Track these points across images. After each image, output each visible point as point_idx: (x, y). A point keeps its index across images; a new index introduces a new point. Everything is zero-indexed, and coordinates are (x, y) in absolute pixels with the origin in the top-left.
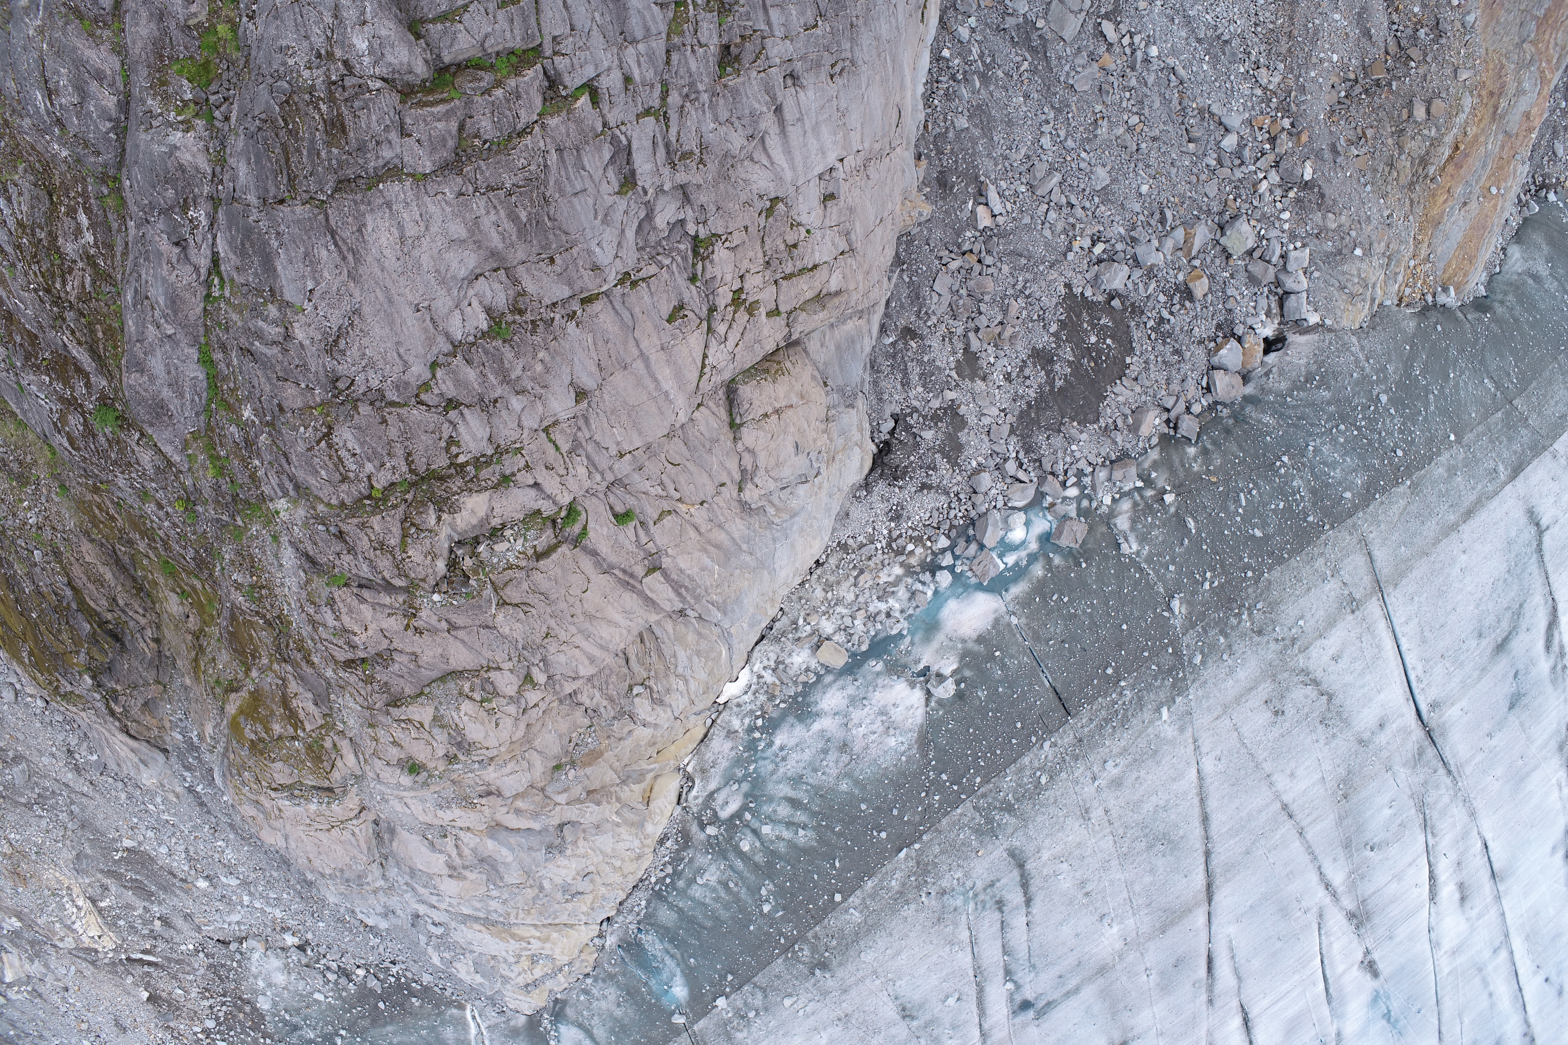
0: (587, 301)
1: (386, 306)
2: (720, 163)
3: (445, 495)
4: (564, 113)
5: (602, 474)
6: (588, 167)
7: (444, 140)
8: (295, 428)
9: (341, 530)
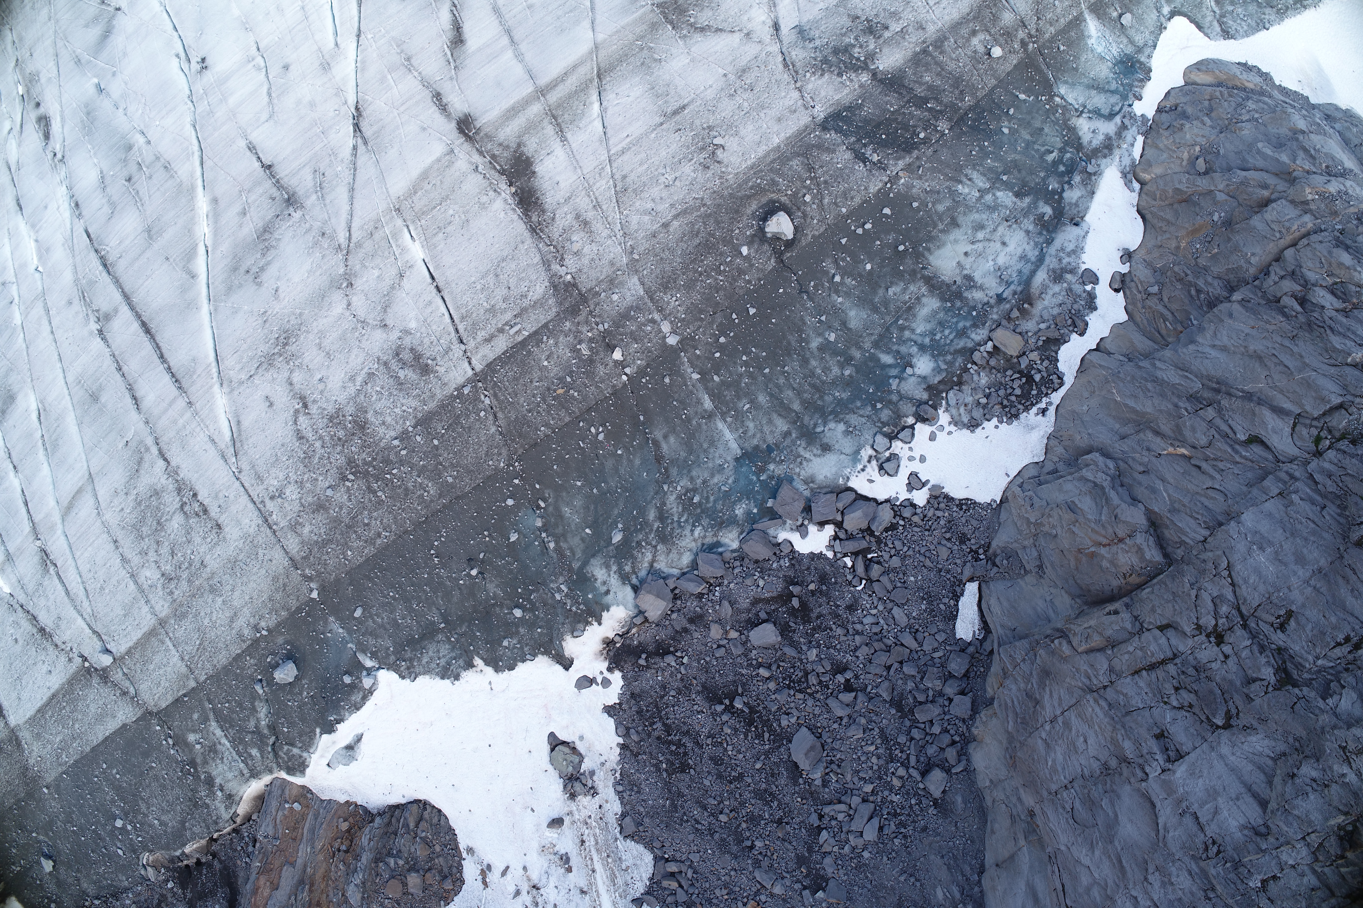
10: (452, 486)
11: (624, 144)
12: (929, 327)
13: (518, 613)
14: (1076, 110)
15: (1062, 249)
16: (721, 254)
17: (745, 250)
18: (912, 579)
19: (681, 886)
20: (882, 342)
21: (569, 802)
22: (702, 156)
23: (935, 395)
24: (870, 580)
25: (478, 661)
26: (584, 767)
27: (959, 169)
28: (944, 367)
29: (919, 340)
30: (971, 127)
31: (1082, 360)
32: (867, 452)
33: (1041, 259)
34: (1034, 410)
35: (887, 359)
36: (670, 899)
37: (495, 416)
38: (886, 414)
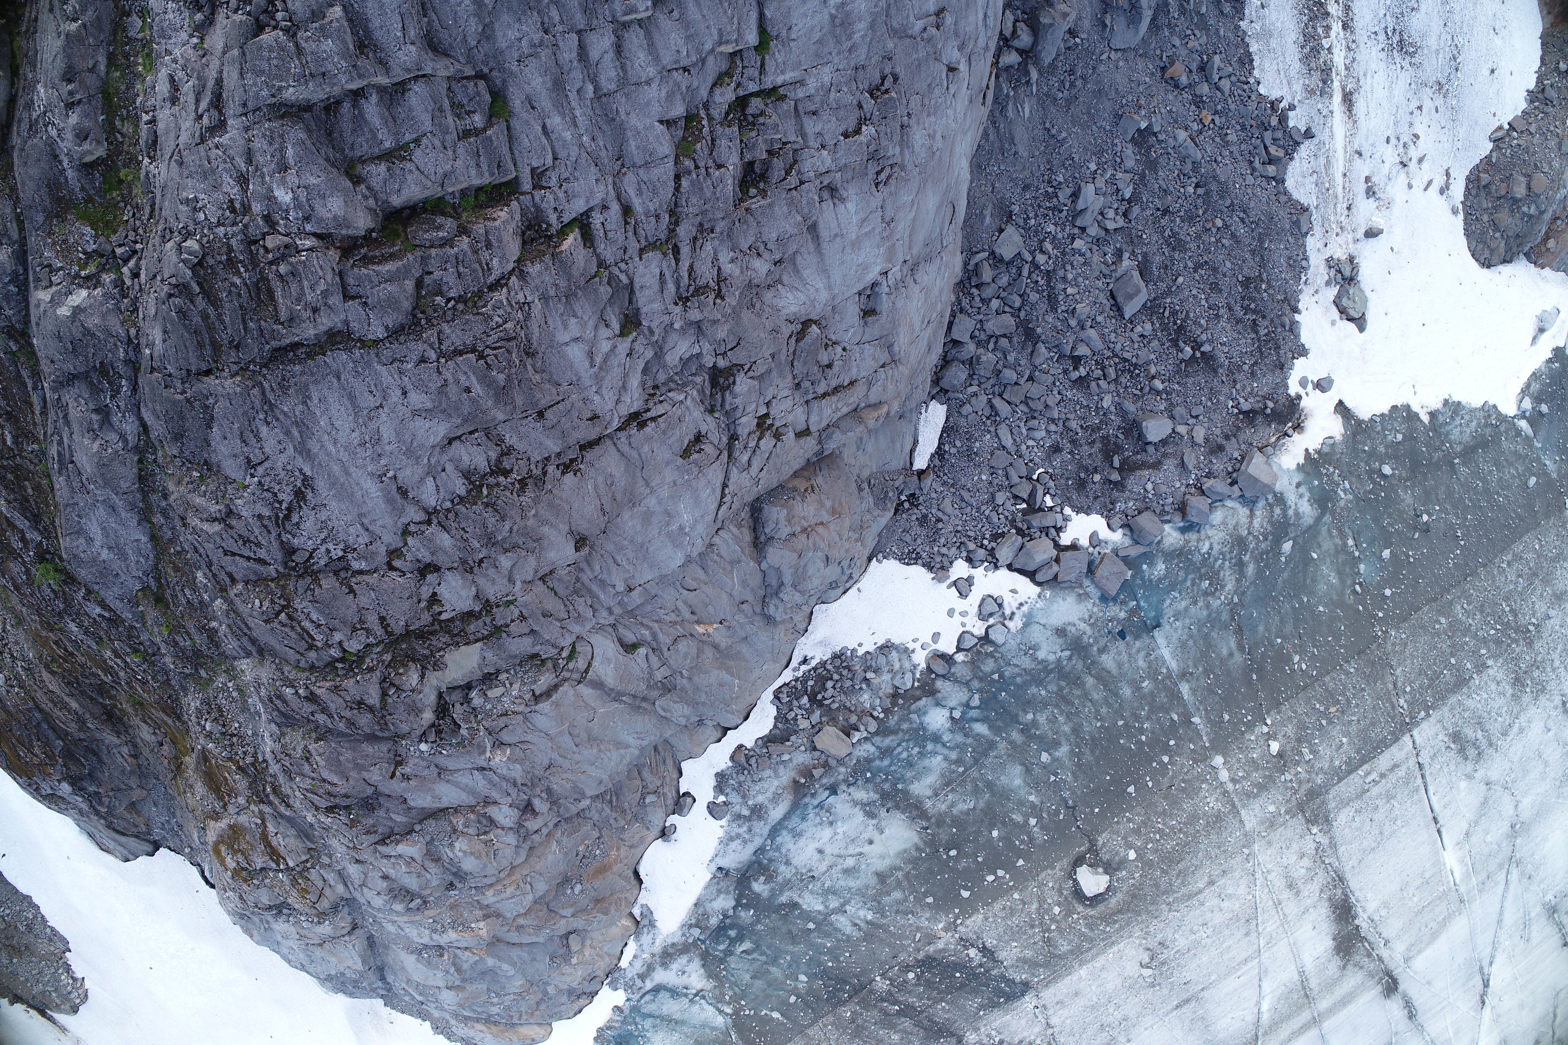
0: (587, 447)
1: (342, 479)
2: (741, 293)
3: (426, 652)
4: (548, 257)
5: (610, 609)
6: (580, 313)
7: (397, 303)
8: (250, 601)
9: (312, 693)
10: (1440, 613)
11: (1244, 969)
12: (926, 762)
13: (1387, 470)
14: (703, 997)
15: (745, 842)
16: (1156, 851)
17: (1132, 855)
18: (984, 477)
19: (1266, 147)
20: (985, 748)
21: (1355, 254)
22: (1164, 956)
23: (927, 684)
24: (1030, 479)
25: (1425, 418)
26: (1334, 291)
27: (868, 937)
28: (914, 716)
29: (939, 747)
30: (846, 982)
31: (746, 718)
32: (1015, 625)
33: (774, 832)
34: (813, 663)
35: (981, 728)
36: (1279, 134)
37: (1395, 685)
38: (988, 666)
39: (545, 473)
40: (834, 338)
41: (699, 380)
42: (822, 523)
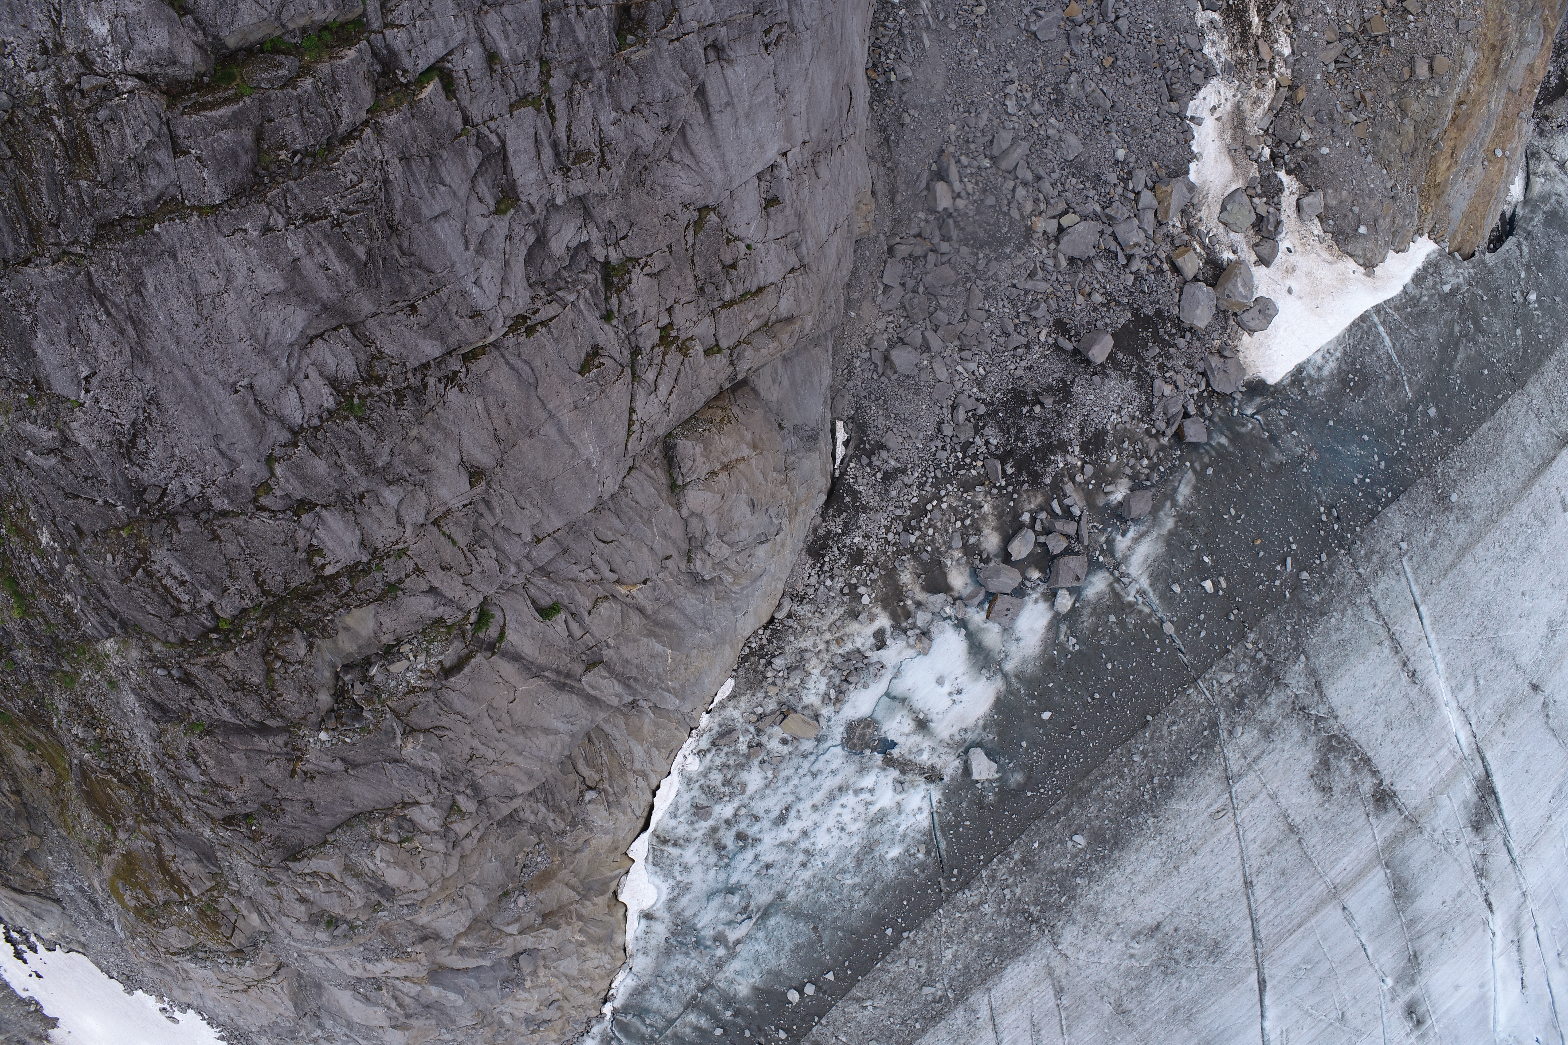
0: (470, 357)
1: (190, 390)
2: (628, 164)
3: (313, 616)
4: (405, 107)
5: (517, 564)
6: (448, 180)
7: (235, 156)
8: (101, 557)
9: (186, 673)
39: (425, 386)
40: (735, 233)
41: (590, 277)
42: (743, 459)
